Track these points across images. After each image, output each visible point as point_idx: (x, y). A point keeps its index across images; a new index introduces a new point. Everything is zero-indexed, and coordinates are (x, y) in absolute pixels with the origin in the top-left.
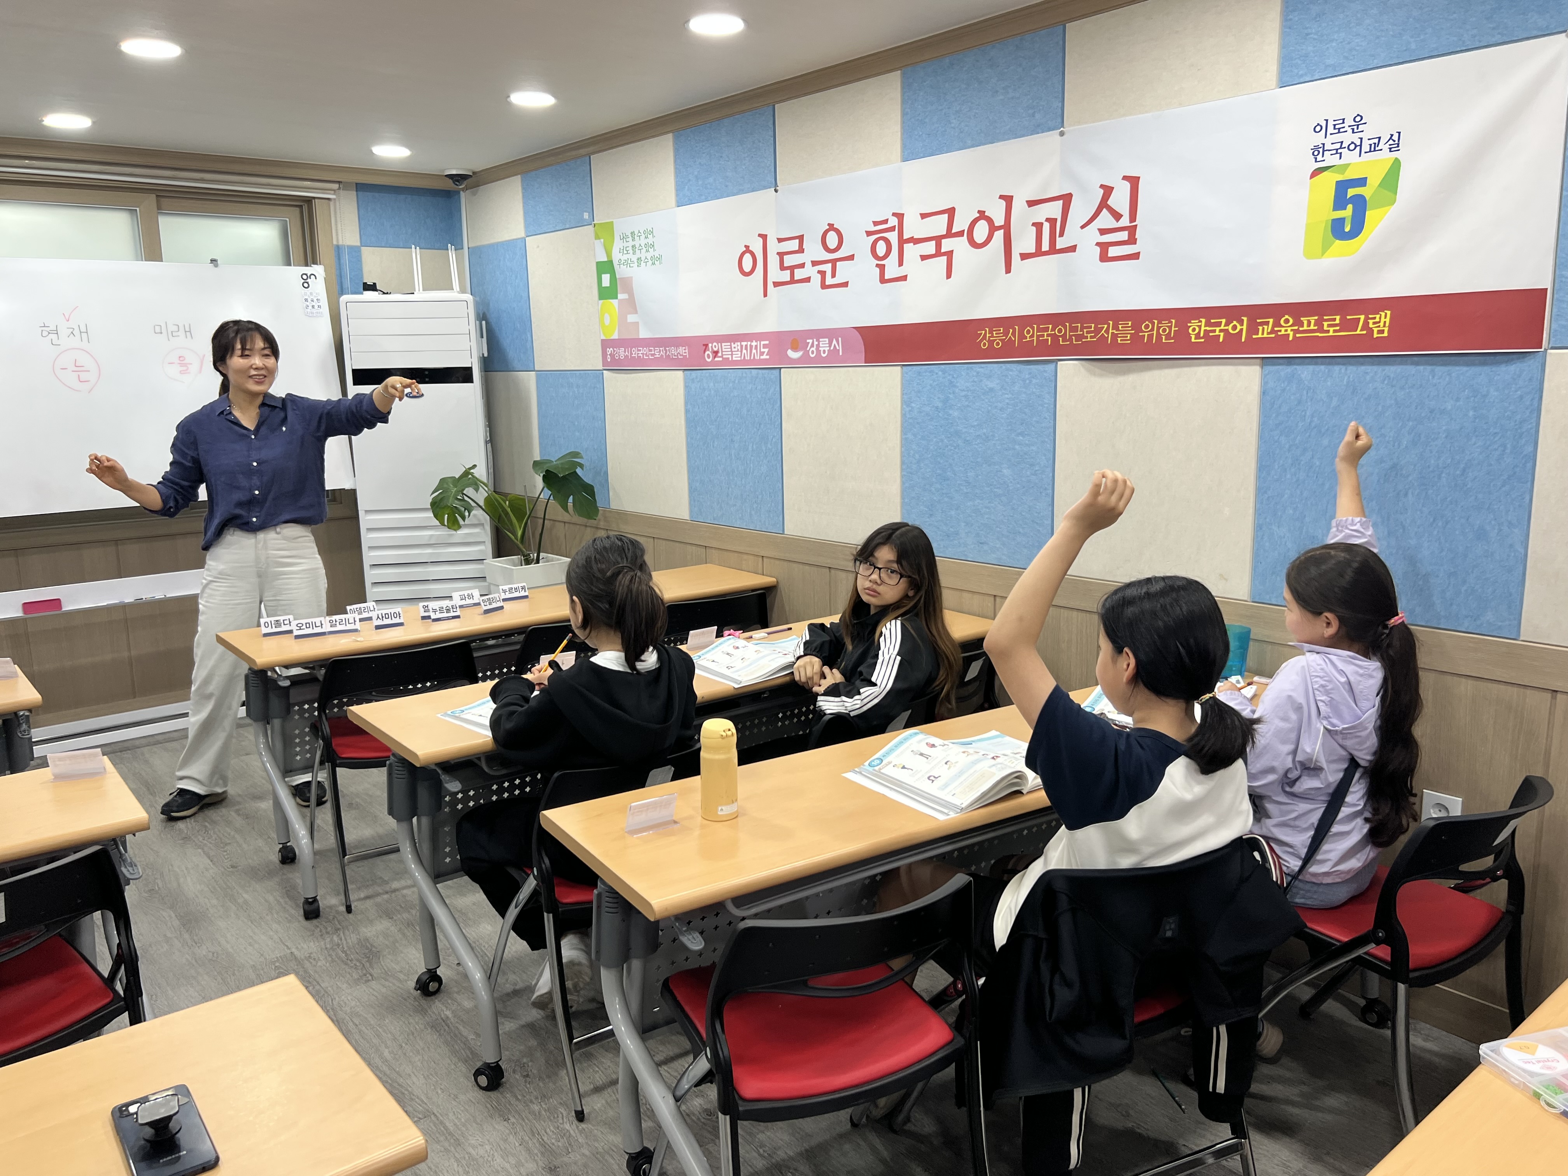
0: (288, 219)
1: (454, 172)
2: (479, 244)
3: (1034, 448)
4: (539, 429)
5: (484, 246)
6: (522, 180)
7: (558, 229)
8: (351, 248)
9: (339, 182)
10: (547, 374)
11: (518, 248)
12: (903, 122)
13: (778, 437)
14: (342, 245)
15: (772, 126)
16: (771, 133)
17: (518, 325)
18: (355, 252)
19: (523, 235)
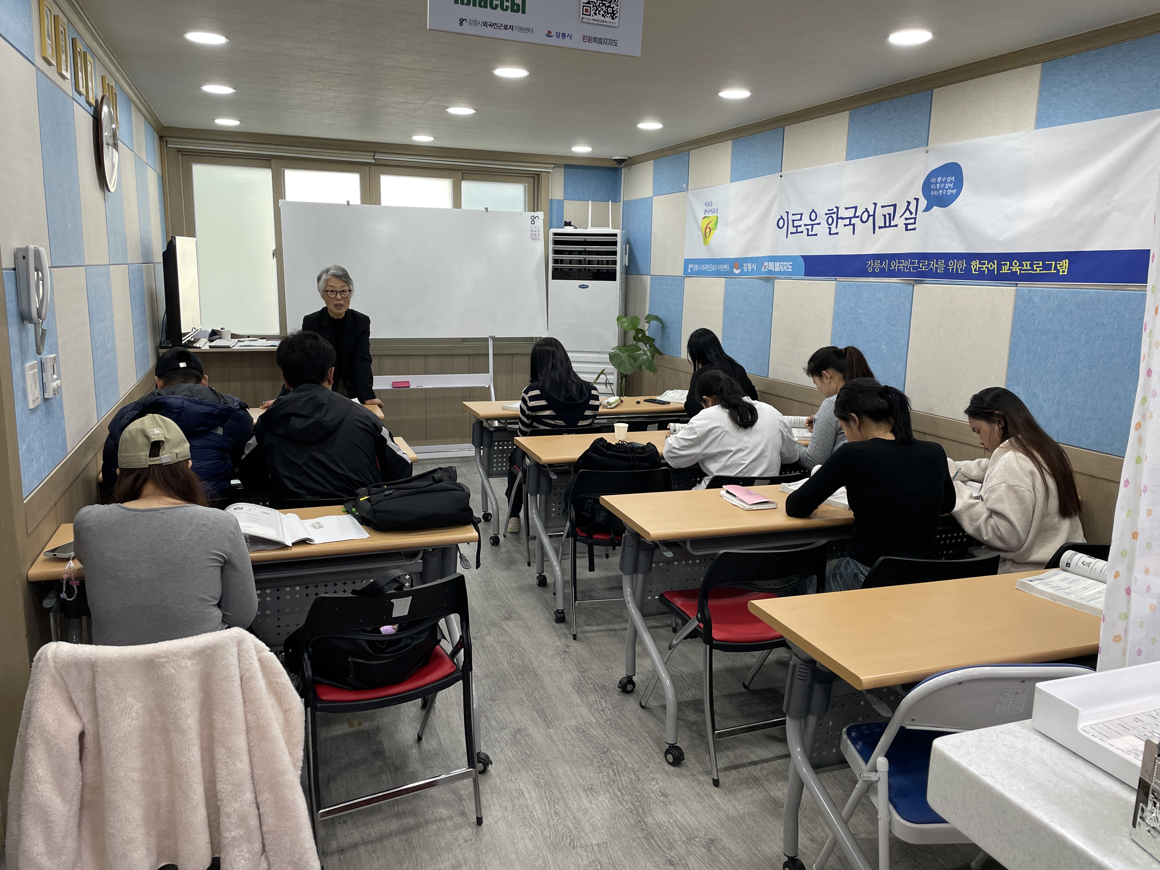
0: (528, 183)
1: (618, 158)
2: (629, 199)
3: (898, 334)
4: (649, 309)
5: (631, 200)
6: (654, 163)
7: (670, 192)
8: (559, 201)
9: (555, 164)
10: (656, 277)
11: (648, 202)
12: (848, 141)
13: (770, 320)
14: (554, 199)
15: (782, 139)
16: (781, 143)
17: (644, 248)
18: (561, 203)
19: (651, 195)
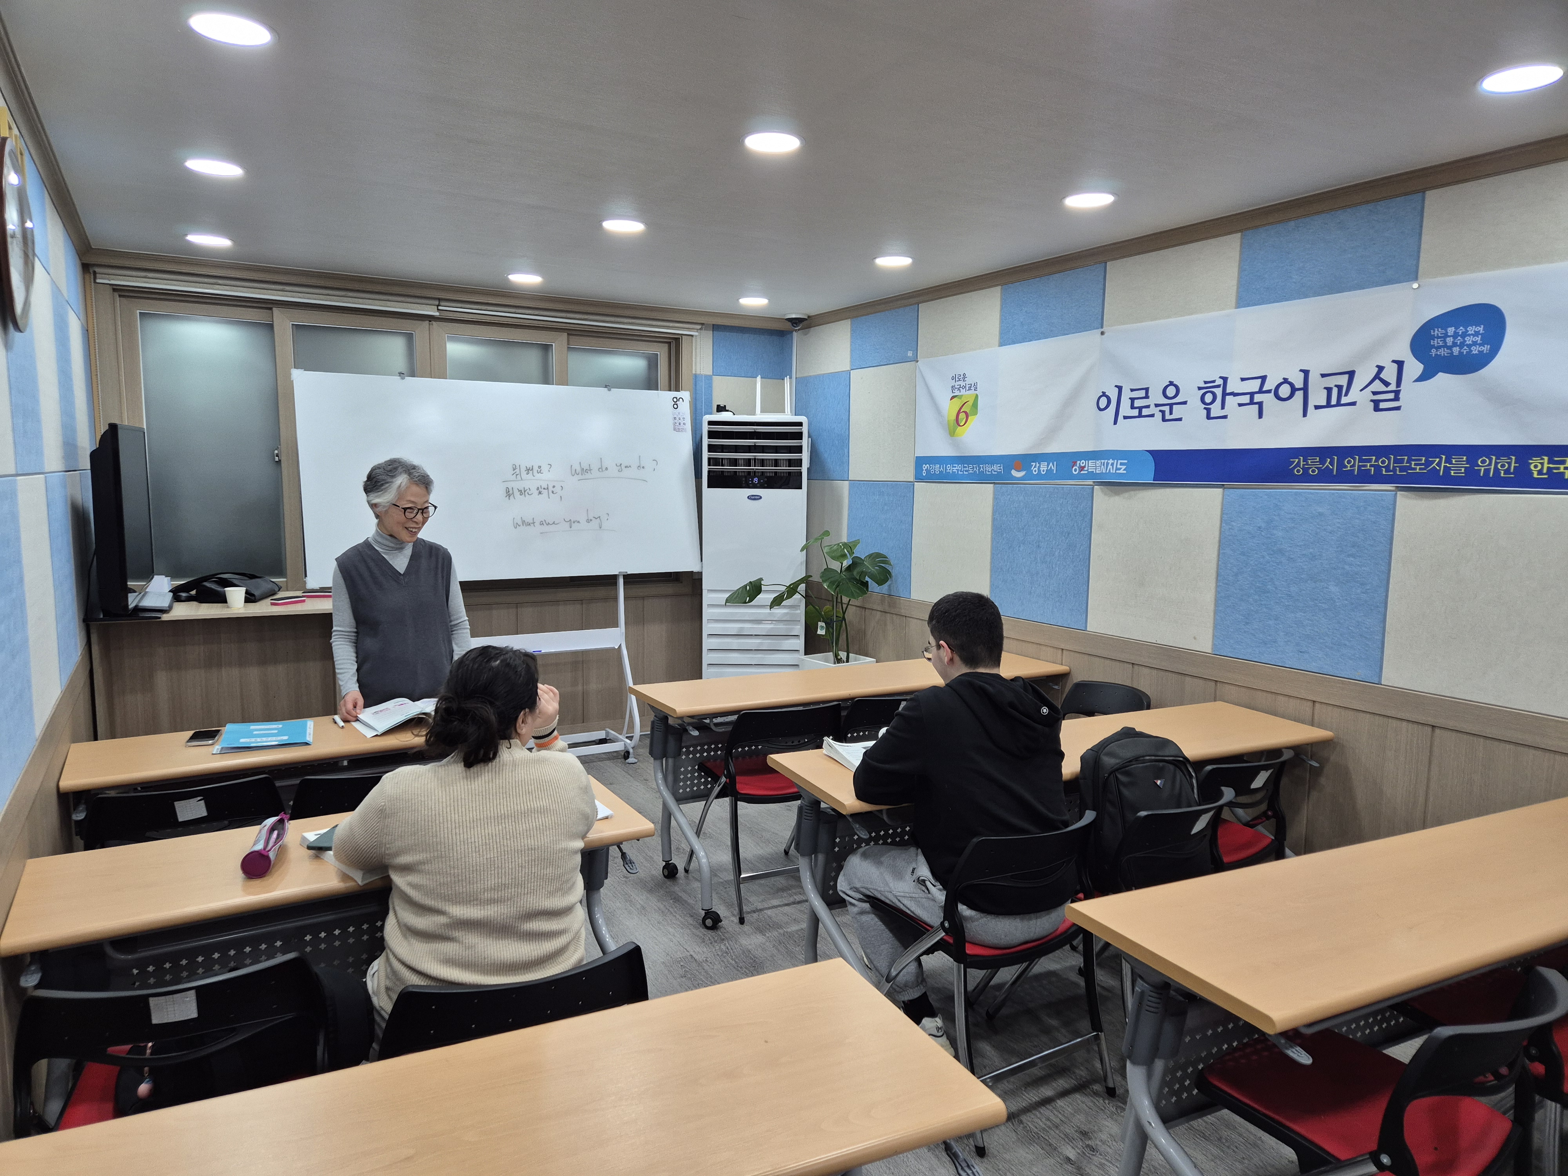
0: (659, 353)
1: (794, 316)
2: (806, 375)
3: (1366, 569)
4: (848, 529)
5: (810, 376)
6: (851, 323)
7: (882, 364)
8: (706, 376)
9: (702, 324)
10: (860, 484)
11: (844, 379)
12: (1240, 278)
13: (1087, 545)
14: (699, 375)
15: (1102, 280)
16: (1102, 286)
17: (837, 442)
19: (849, 369)
